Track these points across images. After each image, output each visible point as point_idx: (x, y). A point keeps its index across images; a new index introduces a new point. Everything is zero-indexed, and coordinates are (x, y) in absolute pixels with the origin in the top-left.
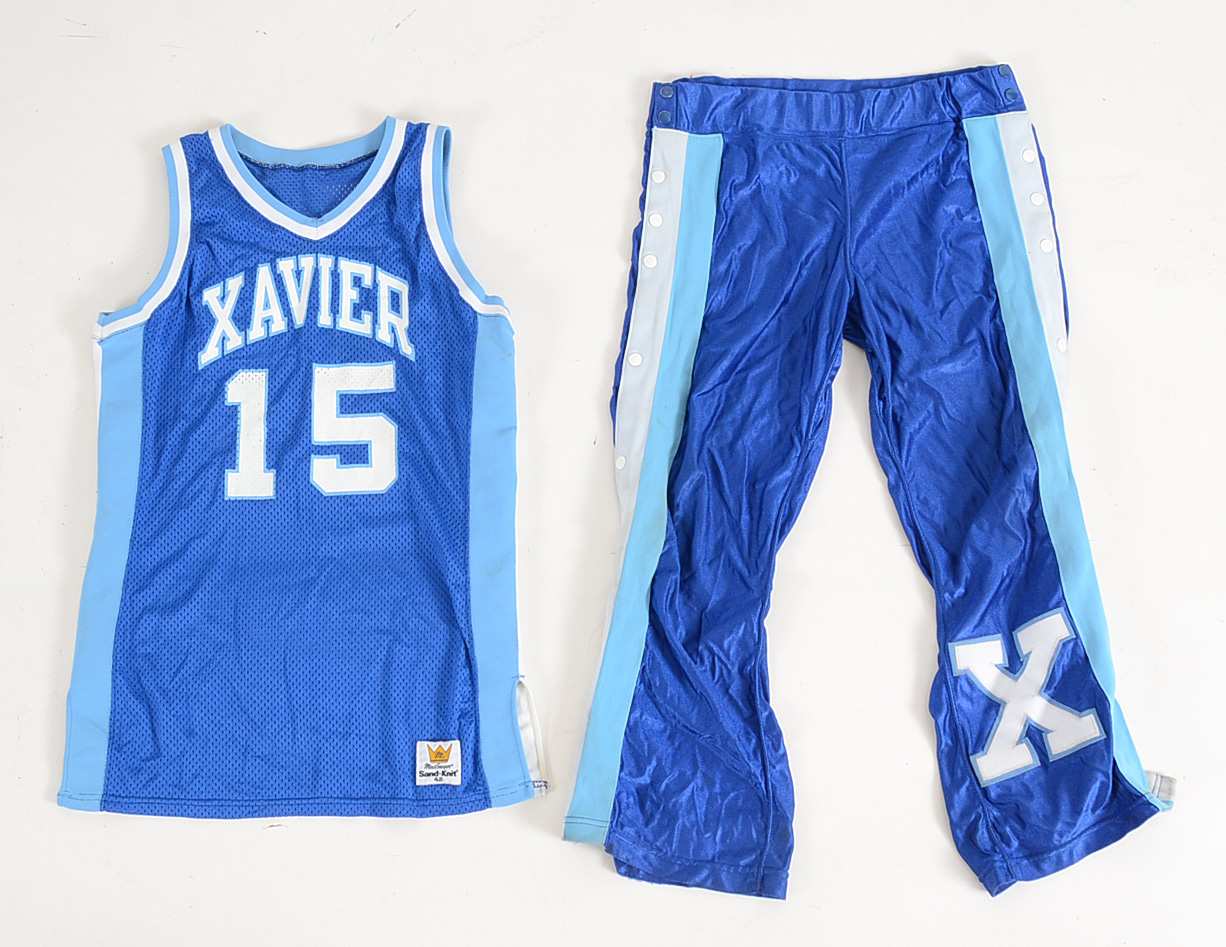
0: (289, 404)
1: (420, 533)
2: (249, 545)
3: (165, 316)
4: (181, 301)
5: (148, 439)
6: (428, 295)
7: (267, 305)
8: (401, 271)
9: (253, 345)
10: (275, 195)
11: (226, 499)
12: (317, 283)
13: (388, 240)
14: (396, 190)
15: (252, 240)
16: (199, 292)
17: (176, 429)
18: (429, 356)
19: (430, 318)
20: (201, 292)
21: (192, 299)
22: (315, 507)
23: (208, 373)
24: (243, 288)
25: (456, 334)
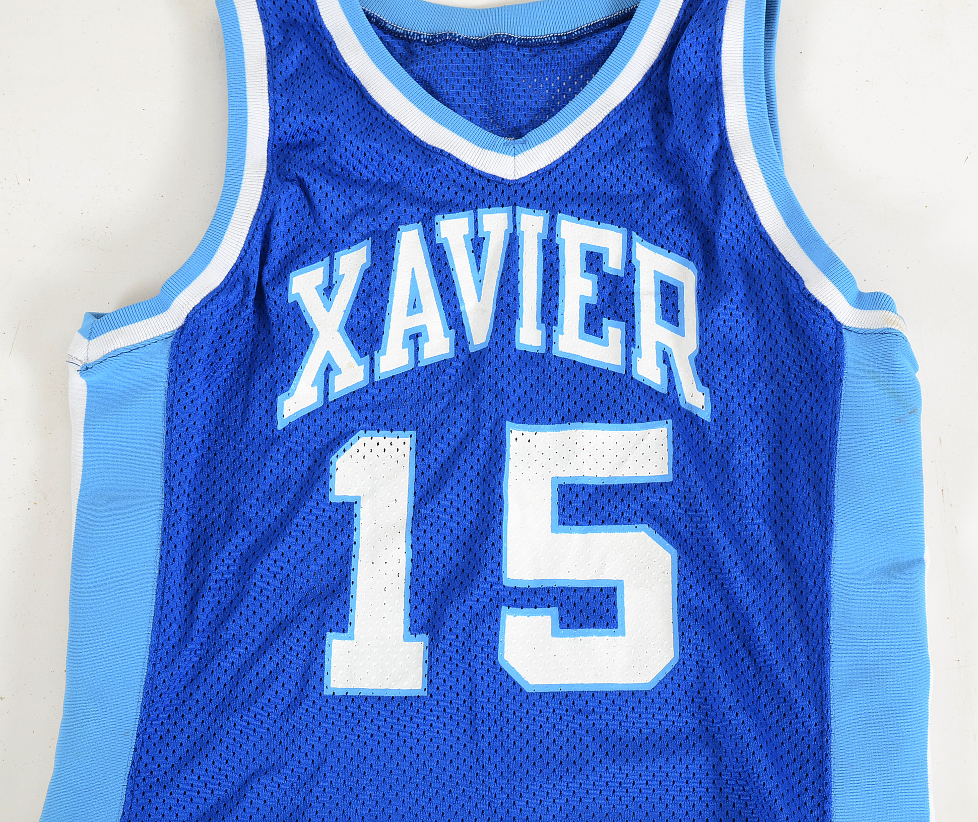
0: (458, 503)
1: (725, 777)
2: (370, 790)
3: (214, 322)
4: (246, 292)
5: (172, 568)
6: (738, 289)
7: (415, 305)
8: (682, 243)
9: (386, 382)
10: (433, 93)
11: (326, 692)
12: (516, 263)
13: (656, 181)
14: (671, 83)
15: (386, 179)
16: (282, 277)
17: (230, 547)
18: (740, 413)
19: (743, 336)
20: (286, 277)
21: (268, 290)
22: (508, 714)
23: (297, 436)
24: (368, 271)
25: (795, 369)
